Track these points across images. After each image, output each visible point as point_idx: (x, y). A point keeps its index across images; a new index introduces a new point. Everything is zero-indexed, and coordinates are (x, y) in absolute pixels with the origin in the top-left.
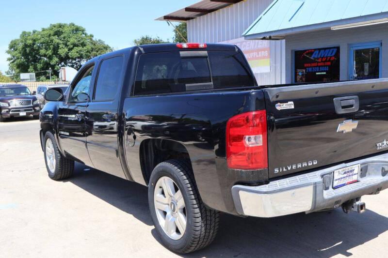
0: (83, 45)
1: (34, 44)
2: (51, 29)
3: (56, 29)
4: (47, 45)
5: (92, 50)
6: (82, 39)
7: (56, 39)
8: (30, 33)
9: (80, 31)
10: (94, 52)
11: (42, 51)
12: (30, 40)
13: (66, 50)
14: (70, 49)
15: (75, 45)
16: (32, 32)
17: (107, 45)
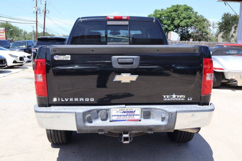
0: (190, 18)
1: (160, 17)
2: (172, 8)
3: (175, 8)
4: (168, 17)
5: (195, 21)
6: (189, 14)
7: (174, 14)
8: (160, 11)
9: (190, 9)
10: (196, 23)
11: (165, 22)
12: (158, 15)
13: (179, 21)
14: (181, 21)
15: (184, 18)
16: (160, 10)
17: (205, 19)
